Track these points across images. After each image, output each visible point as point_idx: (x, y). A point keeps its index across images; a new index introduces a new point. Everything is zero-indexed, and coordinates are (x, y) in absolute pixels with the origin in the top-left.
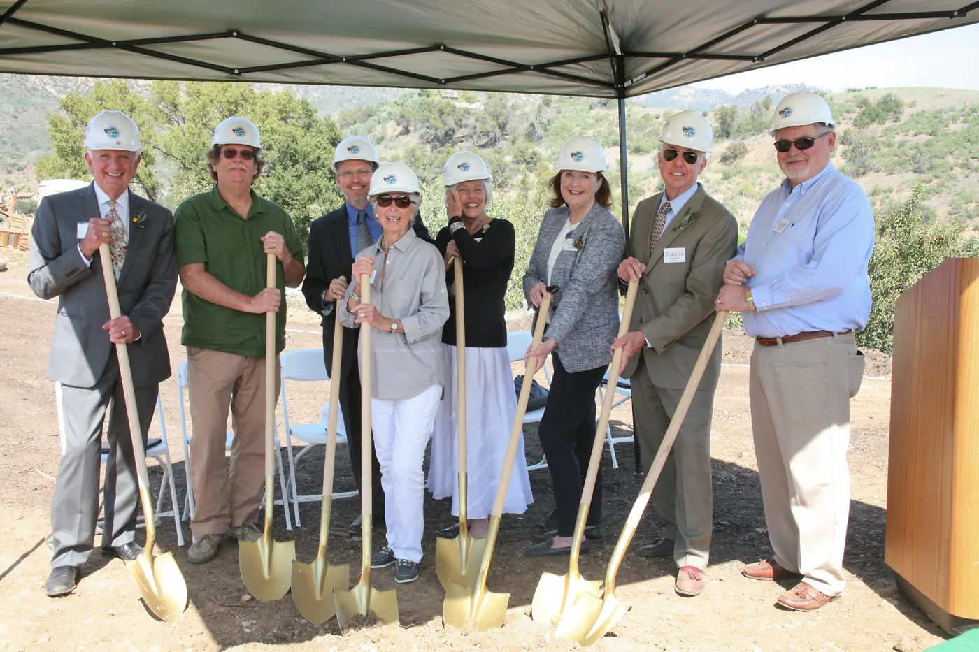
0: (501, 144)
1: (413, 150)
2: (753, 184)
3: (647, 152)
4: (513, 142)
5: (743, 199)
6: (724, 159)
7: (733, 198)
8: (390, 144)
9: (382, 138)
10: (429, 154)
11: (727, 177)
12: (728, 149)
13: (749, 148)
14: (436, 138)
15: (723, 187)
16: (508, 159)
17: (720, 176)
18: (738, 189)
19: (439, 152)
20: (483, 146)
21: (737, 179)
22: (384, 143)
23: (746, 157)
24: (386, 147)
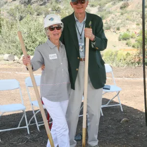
0: (47, 4)
1: (17, 6)
2: (131, 16)
3: (96, 6)
4: (51, 4)
5: (128, 21)
6: (121, 8)
7: (124, 21)
8: (9, 4)
9: (7, 2)
10: (23, 8)
11: (122, 14)
12: (123, 4)
13: (129, 4)
14: (25, 2)
15: (121, 18)
16: (50, 9)
17: (120, 14)
18: (126, 18)
19: (26, 7)
20: (41, 5)
21: (126, 15)
22: (7, 4)
23: (129, 7)
24: (8, 5)
